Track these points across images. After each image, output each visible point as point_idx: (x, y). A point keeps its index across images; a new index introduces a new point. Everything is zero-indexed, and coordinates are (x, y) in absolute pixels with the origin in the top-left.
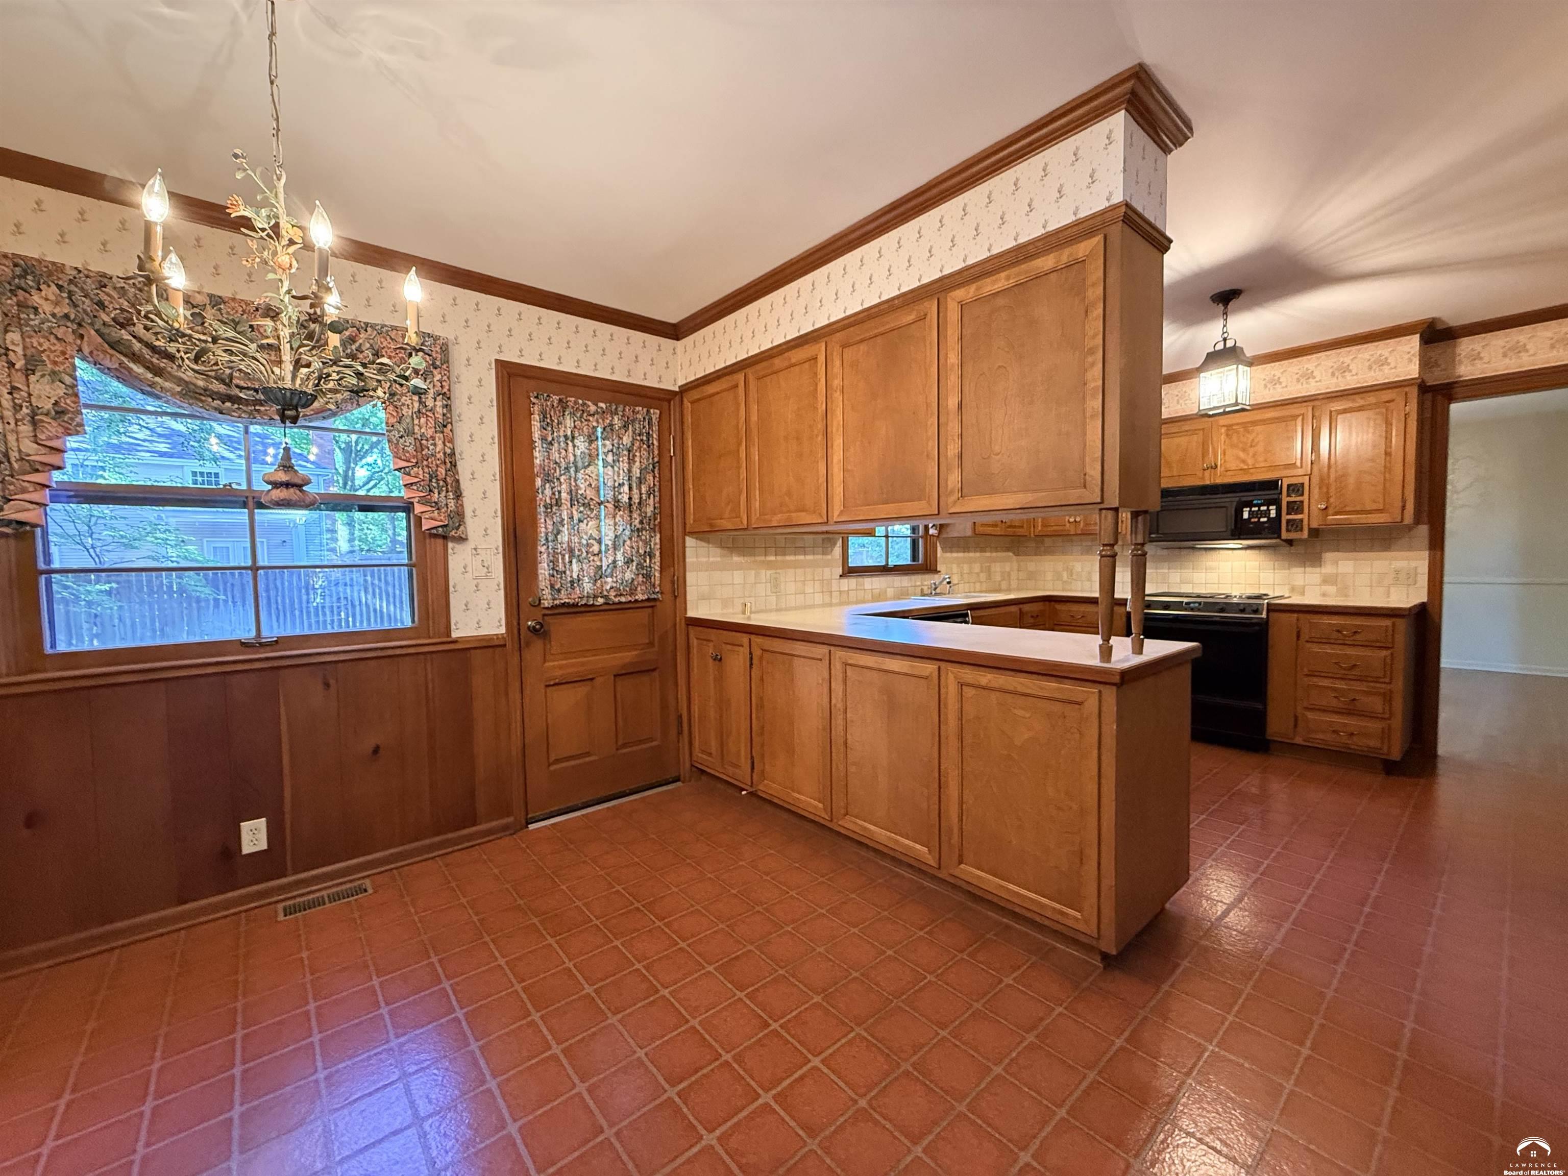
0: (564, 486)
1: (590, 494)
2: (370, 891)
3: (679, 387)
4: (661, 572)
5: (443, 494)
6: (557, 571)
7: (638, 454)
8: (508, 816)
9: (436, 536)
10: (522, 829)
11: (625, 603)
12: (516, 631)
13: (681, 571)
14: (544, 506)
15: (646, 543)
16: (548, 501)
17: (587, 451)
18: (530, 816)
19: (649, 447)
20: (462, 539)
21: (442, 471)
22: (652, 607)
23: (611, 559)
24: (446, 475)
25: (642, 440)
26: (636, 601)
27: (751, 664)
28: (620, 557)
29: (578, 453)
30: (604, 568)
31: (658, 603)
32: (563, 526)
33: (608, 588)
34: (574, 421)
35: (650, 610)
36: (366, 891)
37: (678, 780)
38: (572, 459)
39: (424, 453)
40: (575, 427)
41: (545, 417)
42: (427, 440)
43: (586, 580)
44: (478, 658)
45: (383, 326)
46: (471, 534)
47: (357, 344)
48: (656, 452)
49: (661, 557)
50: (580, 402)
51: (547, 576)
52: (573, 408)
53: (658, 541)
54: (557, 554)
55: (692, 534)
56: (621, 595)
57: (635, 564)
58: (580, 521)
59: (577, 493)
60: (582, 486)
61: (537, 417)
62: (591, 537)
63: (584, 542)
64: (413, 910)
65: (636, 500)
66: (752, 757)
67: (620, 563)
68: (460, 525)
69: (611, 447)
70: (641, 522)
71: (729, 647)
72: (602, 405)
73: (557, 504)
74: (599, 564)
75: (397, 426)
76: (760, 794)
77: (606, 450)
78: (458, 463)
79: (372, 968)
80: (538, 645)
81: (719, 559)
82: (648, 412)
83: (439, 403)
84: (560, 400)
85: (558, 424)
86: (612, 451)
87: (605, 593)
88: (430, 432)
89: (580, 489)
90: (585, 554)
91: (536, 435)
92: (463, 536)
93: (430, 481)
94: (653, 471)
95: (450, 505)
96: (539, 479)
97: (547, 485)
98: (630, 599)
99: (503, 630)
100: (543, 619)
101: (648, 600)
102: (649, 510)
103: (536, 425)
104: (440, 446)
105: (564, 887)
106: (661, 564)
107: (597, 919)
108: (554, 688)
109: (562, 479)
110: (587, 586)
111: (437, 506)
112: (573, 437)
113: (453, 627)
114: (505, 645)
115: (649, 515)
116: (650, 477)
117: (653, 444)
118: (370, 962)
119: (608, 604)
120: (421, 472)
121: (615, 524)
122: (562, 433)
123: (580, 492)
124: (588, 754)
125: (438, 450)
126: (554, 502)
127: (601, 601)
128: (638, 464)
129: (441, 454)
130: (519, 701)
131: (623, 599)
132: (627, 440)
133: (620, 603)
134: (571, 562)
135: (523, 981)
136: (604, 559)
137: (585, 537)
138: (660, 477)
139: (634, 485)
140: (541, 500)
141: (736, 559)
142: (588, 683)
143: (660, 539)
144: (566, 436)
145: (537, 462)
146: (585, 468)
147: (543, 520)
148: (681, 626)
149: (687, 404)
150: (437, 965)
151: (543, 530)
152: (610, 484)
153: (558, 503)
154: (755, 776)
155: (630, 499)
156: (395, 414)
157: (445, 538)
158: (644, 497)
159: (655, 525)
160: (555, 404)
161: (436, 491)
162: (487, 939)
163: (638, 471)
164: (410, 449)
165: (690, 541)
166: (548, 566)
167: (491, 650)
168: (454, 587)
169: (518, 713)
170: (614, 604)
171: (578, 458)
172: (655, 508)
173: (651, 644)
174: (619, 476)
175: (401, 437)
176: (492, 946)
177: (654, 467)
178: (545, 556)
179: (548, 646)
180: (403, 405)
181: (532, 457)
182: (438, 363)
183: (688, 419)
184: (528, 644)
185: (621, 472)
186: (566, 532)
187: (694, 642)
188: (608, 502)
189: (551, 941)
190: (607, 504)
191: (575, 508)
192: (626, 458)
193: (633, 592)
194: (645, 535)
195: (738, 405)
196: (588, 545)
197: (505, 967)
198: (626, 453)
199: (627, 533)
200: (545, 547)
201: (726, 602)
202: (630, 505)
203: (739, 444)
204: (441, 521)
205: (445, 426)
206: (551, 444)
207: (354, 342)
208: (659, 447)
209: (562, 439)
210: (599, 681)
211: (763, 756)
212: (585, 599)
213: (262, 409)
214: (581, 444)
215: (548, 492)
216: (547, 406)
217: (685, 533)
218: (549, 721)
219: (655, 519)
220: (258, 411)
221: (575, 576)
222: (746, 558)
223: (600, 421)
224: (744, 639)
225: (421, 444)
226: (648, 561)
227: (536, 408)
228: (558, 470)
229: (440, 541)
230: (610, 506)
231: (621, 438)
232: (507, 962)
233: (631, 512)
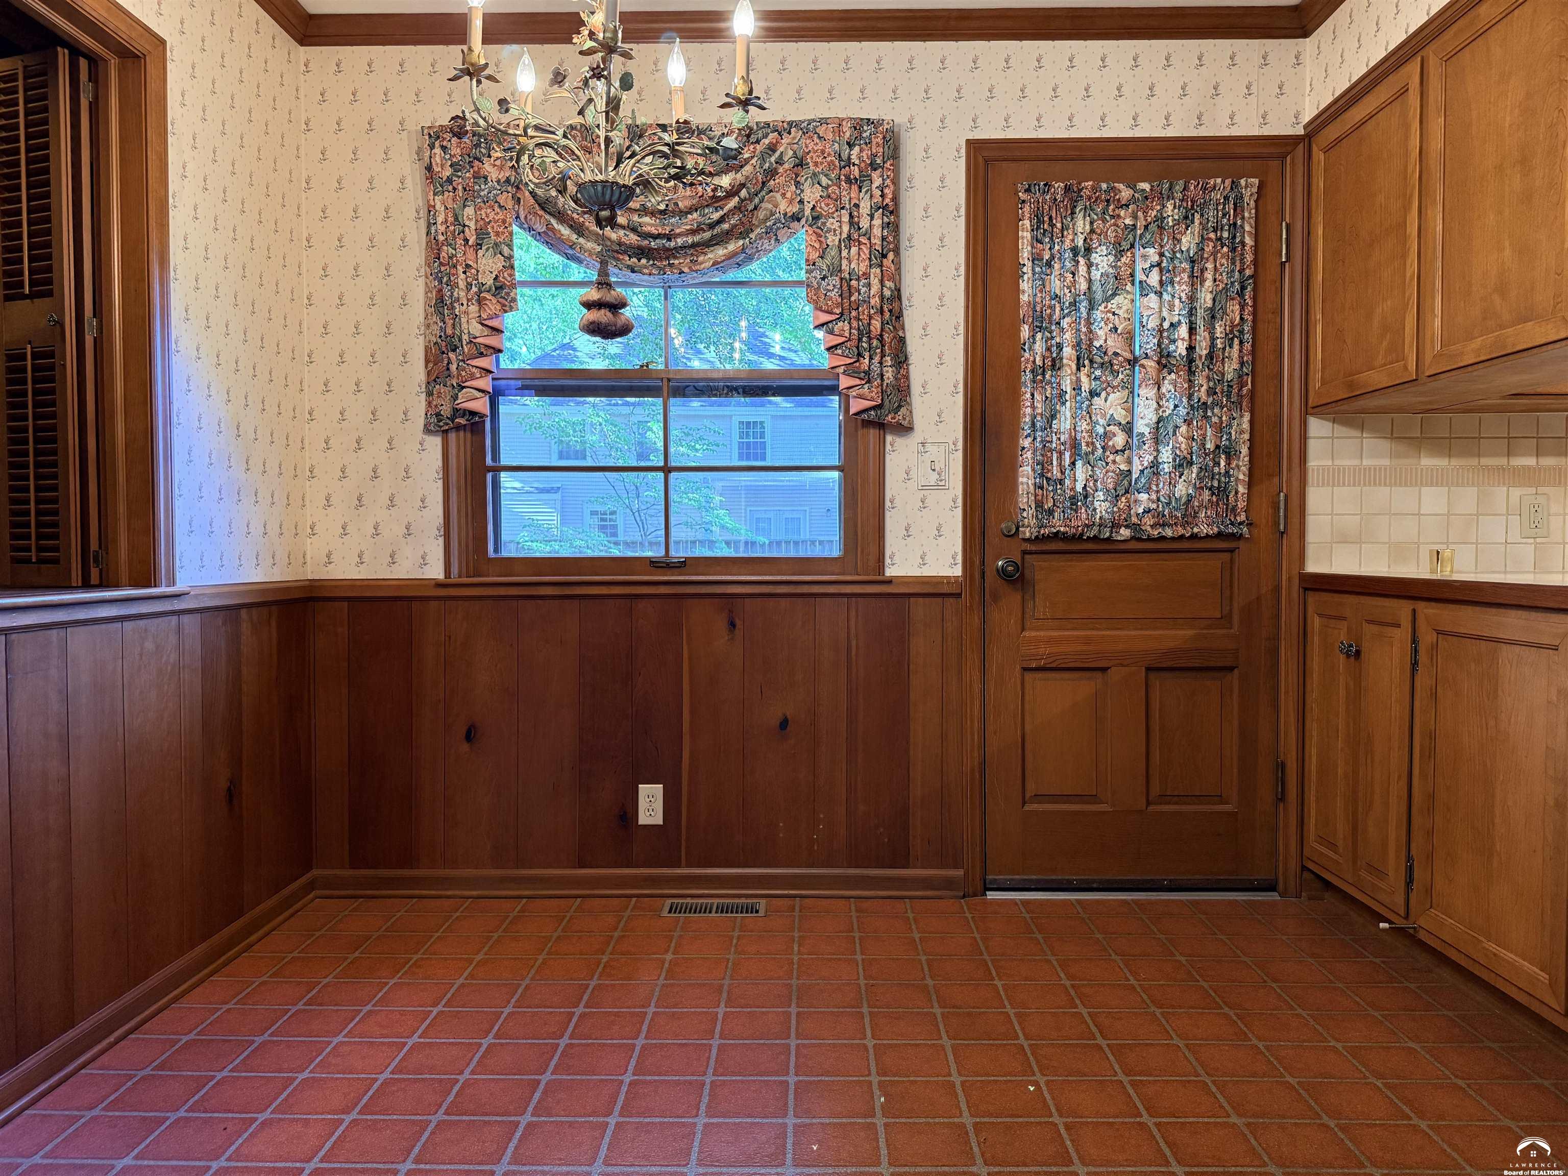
0: (1067, 336)
1: (1114, 344)
2: (761, 913)
3: (1305, 127)
4: (1250, 485)
5: (877, 359)
6: (1048, 479)
7: (1210, 266)
8: (956, 867)
9: (867, 424)
10: (975, 895)
11: (1173, 539)
12: (977, 575)
13: (1296, 483)
14: (1032, 371)
15: (1220, 429)
16: (1039, 362)
17: (1111, 270)
18: (989, 877)
19: (1234, 250)
20: (905, 429)
21: (876, 324)
22: (1231, 551)
23: (1148, 459)
24: (882, 330)
25: (1220, 239)
26: (1194, 537)
27: (1415, 664)
28: (1166, 455)
29: (1096, 275)
30: (1135, 476)
31: (1241, 544)
32: (1064, 404)
33: (1141, 511)
34: (1092, 223)
35: (1226, 556)
36: (757, 912)
37: (1272, 888)
38: (1083, 286)
39: (853, 299)
40: (1092, 231)
41: (1040, 222)
42: (858, 280)
43: (1100, 495)
44: (919, 609)
45: (810, 122)
46: (919, 422)
47: (777, 154)
48: (1249, 258)
49: (1251, 454)
50: (1104, 186)
51: (1032, 488)
52: (1090, 198)
53: (1246, 426)
54: (1051, 450)
55: (1322, 409)
56: (1163, 525)
57: (1195, 469)
58: (1093, 394)
59: (1090, 345)
60: (1101, 333)
61: (1027, 223)
62: (1112, 421)
63: (1100, 430)
64: (796, 948)
65: (1202, 350)
66: (1409, 858)
67: (1167, 468)
68: (900, 407)
69: (1157, 258)
70: (1211, 392)
71: (1375, 629)
72: (1145, 186)
73: (1053, 366)
74: (1123, 467)
75: (819, 262)
76: (1422, 935)
77: (1147, 265)
78: (905, 313)
79: (725, 995)
80: (1012, 599)
81: (1386, 462)
82: (1234, 185)
83: (877, 222)
84: (1067, 189)
85: (1062, 231)
86: (1159, 265)
87: (1134, 520)
88: (863, 267)
89: (1097, 339)
90: (1100, 451)
91: (1025, 254)
92: (905, 423)
93: (860, 340)
94: (1241, 294)
95: (886, 375)
96: (1026, 327)
97: (1039, 336)
98: (1181, 531)
99: (958, 571)
100: (1023, 559)
101: (1220, 535)
102: (1230, 369)
103: (1025, 235)
104: (875, 288)
105: (999, 984)
106: (1250, 470)
107: (1027, 1038)
108: (1039, 675)
109: (1065, 323)
110: (1102, 506)
111: (867, 376)
112: (1088, 250)
113: (888, 561)
114: (959, 595)
115: (1229, 377)
116: (1234, 309)
117: (1243, 244)
118: (725, 987)
119: (1139, 540)
120: (847, 328)
121: (1160, 397)
122: (1068, 243)
123: (1097, 344)
124: (1093, 799)
125: (872, 293)
126: (1048, 362)
127: (1125, 533)
128: (1209, 283)
129: (877, 299)
130: (977, 687)
131: (1169, 532)
132: (1188, 241)
133: (1162, 538)
134: (1073, 464)
135: (885, 1074)
136: (1136, 460)
137: (1102, 422)
138: (1254, 306)
139: (1200, 322)
140: (1027, 360)
141: (1428, 462)
142: (1099, 674)
143: (1252, 422)
144: (1075, 251)
145: (1024, 298)
146: (1107, 300)
147: (1028, 396)
148: (1291, 592)
149: (1319, 156)
150: (794, 1017)
151: (1029, 410)
152: (1153, 323)
153: (1056, 365)
154: (1413, 897)
155: (1191, 349)
156: (817, 245)
157: (882, 426)
158: (1219, 344)
159: (1240, 395)
160: (1059, 197)
161: (867, 355)
162: (865, 1010)
163: (1209, 297)
164: (834, 294)
165: (1317, 427)
166: (1033, 470)
167: (940, 600)
168: (892, 502)
169: (977, 703)
170: (1150, 539)
171: (1096, 287)
172: (1242, 364)
173: (1225, 619)
174: (1171, 308)
175: (823, 279)
176: (867, 1020)
177: (1243, 288)
178: (1029, 455)
179: (1030, 604)
180: (829, 231)
181: (1017, 291)
182: (879, 161)
183: (1319, 184)
184: (996, 598)
185: (1177, 301)
186: (1068, 414)
187: (1316, 623)
188: (1147, 356)
189: (946, 1042)
190: (1144, 362)
191: (1085, 370)
192: (1185, 276)
193: (1190, 516)
194: (1216, 414)
195: (1407, 127)
196: (1107, 436)
197: (871, 1051)
198: (1186, 265)
199: (1182, 411)
200: (1030, 439)
201: (1398, 551)
202: (1190, 361)
203: (1406, 208)
204: (872, 400)
205: (884, 256)
206: (1049, 264)
207: (774, 151)
208: (1256, 246)
209: (1068, 255)
210: (1116, 674)
211: (1430, 857)
212: (1096, 528)
213: (676, 262)
214: (1102, 259)
215: (1039, 347)
216: (1045, 201)
217: (1309, 409)
218: (1028, 728)
219: (1242, 385)
220: (671, 265)
221: (1079, 488)
222: (1455, 462)
223: (1140, 214)
224: (1402, 609)
225: (849, 287)
226: (1223, 463)
227: (1027, 208)
228: (1058, 309)
229: (873, 433)
230: (1150, 364)
231: (1179, 241)
232: (875, 1045)
233: (1191, 372)
